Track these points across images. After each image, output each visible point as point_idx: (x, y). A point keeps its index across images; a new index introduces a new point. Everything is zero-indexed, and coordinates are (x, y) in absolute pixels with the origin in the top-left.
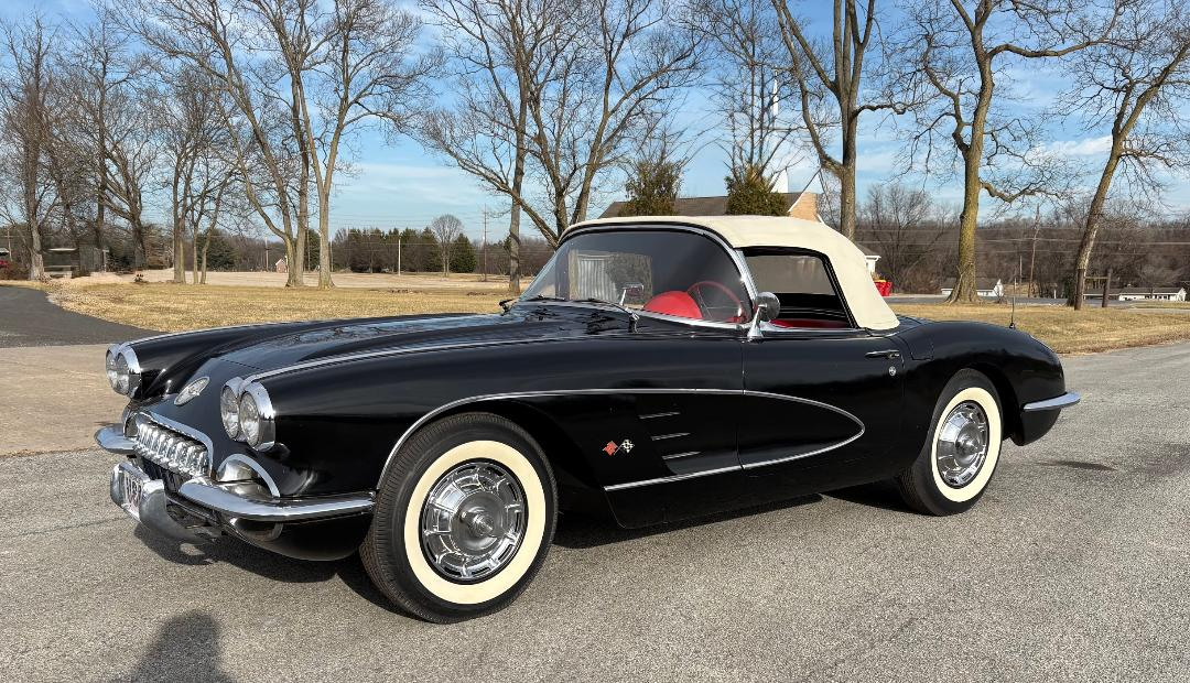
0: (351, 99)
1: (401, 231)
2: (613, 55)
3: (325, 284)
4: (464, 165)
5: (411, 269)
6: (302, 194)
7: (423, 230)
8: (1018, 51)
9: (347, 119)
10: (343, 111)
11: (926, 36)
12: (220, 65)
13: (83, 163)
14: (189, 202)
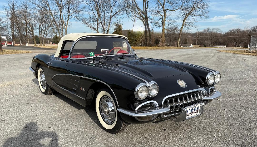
2: (112, 9)
4: (89, 26)
6: (62, 30)
8: (169, 10)
9: (69, 18)
10: (69, 16)
14: (42, 32)
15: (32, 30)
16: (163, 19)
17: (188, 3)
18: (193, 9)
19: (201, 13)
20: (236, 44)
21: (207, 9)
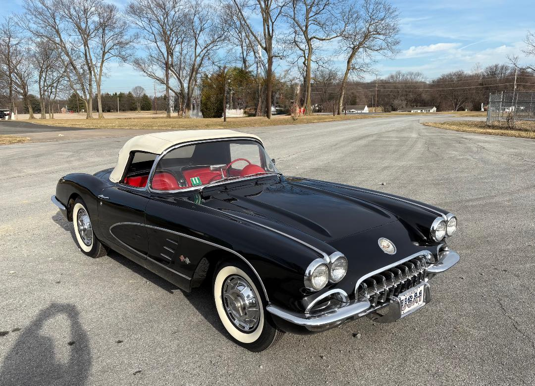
0: (106, 51)
1: (118, 94)
2: (197, 37)
3: (101, 117)
4: (150, 76)
5: (123, 110)
6: (90, 85)
7: (128, 93)
8: (318, 39)
9: (105, 59)
10: (104, 55)
12: (57, 40)
14: (46, 88)
15: (24, 86)
16: (307, 58)
17: (357, 24)
18: (366, 36)
19: (384, 45)
20: (456, 104)
21: (396, 37)
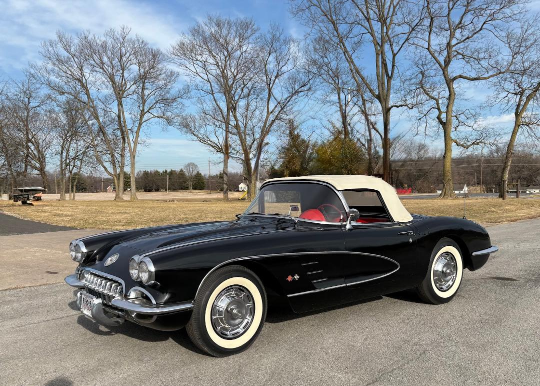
0: (145, 111)
1: (169, 171)
2: (271, 86)
3: (134, 198)
5: (173, 188)
6: (122, 156)
7: (179, 170)
8: (466, 78)
9: (143, 120)
10: (142, 116)
11: (421, 72)
12: (84, 98)
13: (18, 145)
14: (68, 161)
